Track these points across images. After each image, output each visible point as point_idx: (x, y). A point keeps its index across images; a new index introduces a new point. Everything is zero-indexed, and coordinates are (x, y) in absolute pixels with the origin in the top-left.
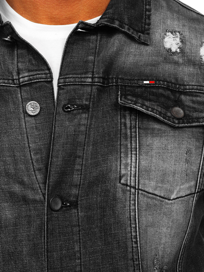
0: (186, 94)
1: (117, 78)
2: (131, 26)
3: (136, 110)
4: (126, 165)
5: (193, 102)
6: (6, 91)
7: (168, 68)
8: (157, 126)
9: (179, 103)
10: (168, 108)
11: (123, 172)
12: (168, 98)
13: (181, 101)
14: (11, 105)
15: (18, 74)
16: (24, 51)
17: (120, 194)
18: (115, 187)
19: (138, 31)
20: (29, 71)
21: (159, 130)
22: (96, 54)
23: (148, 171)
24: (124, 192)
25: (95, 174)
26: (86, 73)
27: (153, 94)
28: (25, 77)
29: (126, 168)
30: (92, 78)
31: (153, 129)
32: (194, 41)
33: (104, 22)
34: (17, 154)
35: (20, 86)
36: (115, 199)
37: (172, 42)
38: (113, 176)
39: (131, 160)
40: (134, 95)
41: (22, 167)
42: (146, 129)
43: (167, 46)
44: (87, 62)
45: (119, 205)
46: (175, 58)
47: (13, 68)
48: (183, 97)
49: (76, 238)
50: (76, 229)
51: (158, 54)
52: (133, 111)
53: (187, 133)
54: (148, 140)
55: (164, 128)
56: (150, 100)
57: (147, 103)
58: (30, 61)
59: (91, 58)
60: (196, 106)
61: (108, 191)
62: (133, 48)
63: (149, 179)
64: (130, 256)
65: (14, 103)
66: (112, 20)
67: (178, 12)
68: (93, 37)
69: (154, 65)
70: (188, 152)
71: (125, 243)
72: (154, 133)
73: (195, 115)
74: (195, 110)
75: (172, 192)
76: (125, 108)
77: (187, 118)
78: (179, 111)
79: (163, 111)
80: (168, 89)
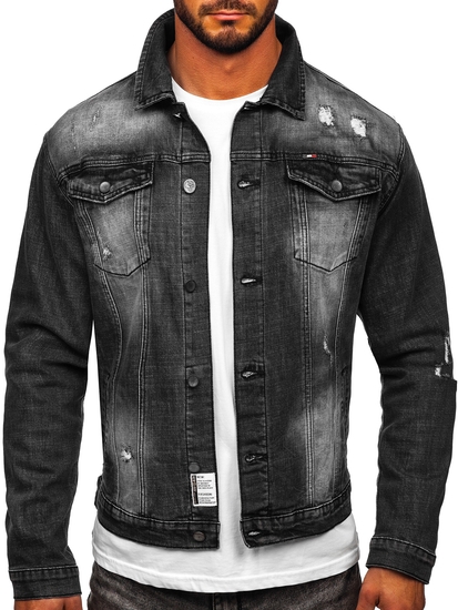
0: (343, 166)
1: (284, 153)
2: (289, 104)
3: (303, 184)
4: (299, 240)
5: (350, 174)
6: (169, 166)
7: (326, 141)
8: (322, 200)
9: (337, 176)
10: (329, 181)
11: (297, 247)
12: (328, 170)
13: (339, 173)
14: (172, 180)
15: (182, 152)
16: (189, 131)
17: (295, 269)
18: (291, 262)
19: (295, 109)
20: (191, 151)
21: (324, 203)
22: (261, 129)
23: (317, 245)
24: (299, 266)
25: (273, 250)
26: (255, 149)
27: (317, 167)
28: (187, 156)
29: (299, 243)
30: (261, 154)
31: (319, 203)
32: (343, 115)
33: (266, 101)
34: (170, 230)
35: (182, 164)
36: (292, 274)
37: (325, 117)
38: (288, 251)
39: (301, 235)
40: (300, 169)
41: (172, 243)
42: (312, 203)
43: (323, 120)
44: (254, 137)
45: (296, 280)
46: (331, 131)
47: (178, 146)
48: (340, 169)
49: (260, 312)
50: (260, 303)
51: (316, 128)
52: (301, 185)
53: (346, 205)
54: (316, 214)
55: (327, 201)
56: (314, 174)
57: (312, 177)
58: (193, 141)
59: (257, 133)
60: (351, 178)
61: (285, 266)
62: (293, 124)
63: (317, 253)
64: (302, 325)
65: (175, 179)
66: (273, 99)
67: (328, 86)
68: (257, 114)
69: (313, 139)
70: (346, 224)
71: (299, 314)
72: (320, 207)
73: (351, 187)
74: (351, 182)
75: (331, 263)
76: (293, 182)
77: (345, 191)
78: (338, 184)
79: (325, 185)
80: (328, 162)
